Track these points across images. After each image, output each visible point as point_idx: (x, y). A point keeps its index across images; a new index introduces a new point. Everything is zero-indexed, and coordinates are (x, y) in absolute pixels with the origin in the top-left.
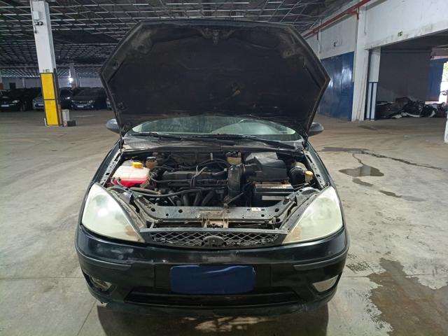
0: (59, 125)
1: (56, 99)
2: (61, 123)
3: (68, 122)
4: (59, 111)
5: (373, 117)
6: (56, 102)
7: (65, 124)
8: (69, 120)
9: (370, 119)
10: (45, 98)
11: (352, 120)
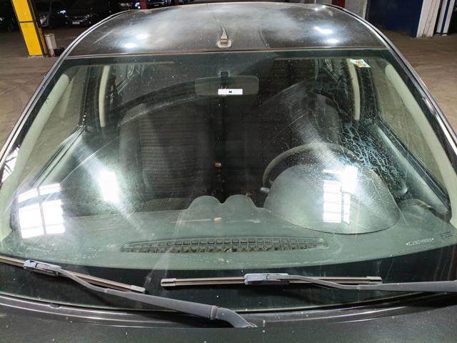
0: (44, 55)
1: (34, 21)
2: (46, 53)
3: (55, 50)
4: (41, 37)
5: (446, 30)
6: (35, 24)
7: (52, 53)
8: (55, 47)
9: (442, 33)
10: (20, 20)
11: (417, 36)
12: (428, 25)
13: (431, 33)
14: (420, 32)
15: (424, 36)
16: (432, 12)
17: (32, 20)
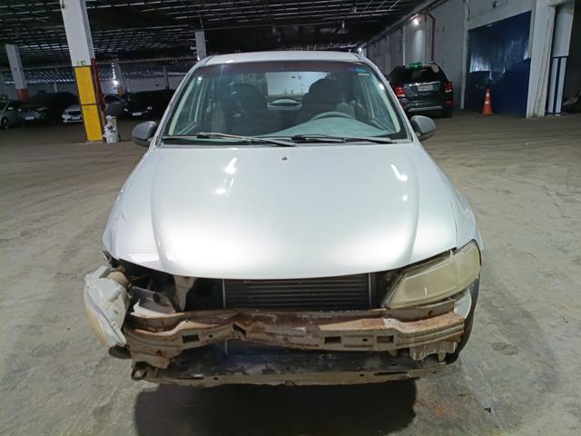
1: (97, 105)
5: (558, 110)
9: (554, 113)
10: (82, 103)
11: (527, 116)
12: (537, 104)
13: (542, 113)
14: (530, 111)
15: (534, 116)
16: (540, 91)
17: (95, 102)
